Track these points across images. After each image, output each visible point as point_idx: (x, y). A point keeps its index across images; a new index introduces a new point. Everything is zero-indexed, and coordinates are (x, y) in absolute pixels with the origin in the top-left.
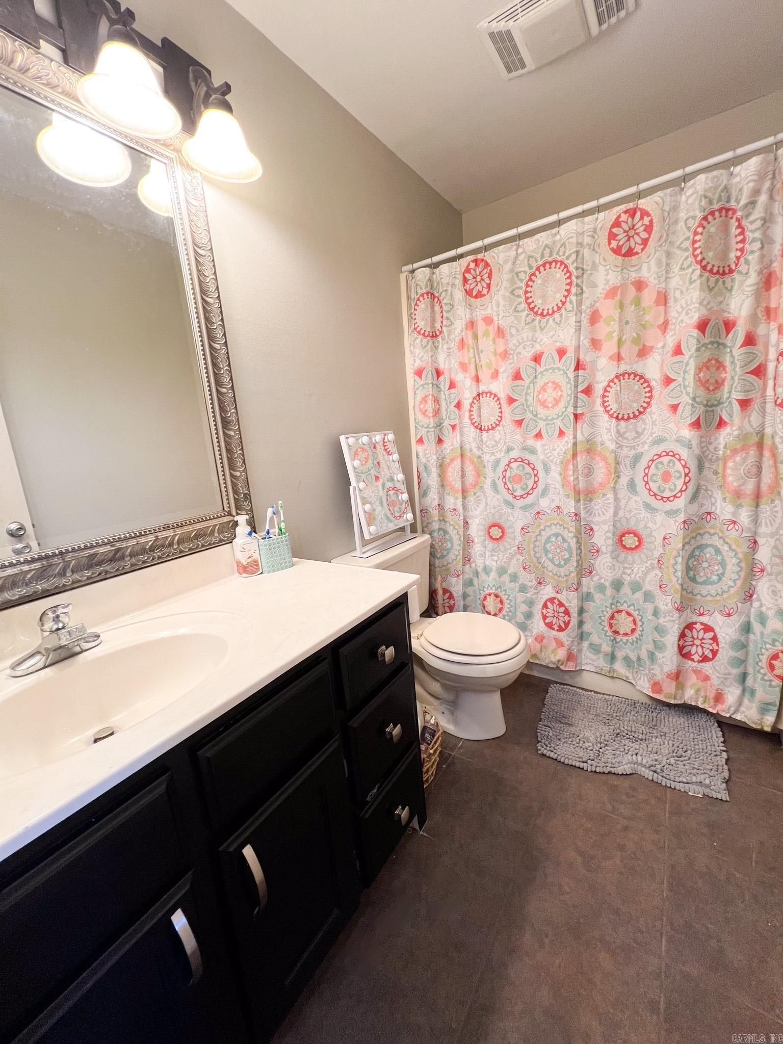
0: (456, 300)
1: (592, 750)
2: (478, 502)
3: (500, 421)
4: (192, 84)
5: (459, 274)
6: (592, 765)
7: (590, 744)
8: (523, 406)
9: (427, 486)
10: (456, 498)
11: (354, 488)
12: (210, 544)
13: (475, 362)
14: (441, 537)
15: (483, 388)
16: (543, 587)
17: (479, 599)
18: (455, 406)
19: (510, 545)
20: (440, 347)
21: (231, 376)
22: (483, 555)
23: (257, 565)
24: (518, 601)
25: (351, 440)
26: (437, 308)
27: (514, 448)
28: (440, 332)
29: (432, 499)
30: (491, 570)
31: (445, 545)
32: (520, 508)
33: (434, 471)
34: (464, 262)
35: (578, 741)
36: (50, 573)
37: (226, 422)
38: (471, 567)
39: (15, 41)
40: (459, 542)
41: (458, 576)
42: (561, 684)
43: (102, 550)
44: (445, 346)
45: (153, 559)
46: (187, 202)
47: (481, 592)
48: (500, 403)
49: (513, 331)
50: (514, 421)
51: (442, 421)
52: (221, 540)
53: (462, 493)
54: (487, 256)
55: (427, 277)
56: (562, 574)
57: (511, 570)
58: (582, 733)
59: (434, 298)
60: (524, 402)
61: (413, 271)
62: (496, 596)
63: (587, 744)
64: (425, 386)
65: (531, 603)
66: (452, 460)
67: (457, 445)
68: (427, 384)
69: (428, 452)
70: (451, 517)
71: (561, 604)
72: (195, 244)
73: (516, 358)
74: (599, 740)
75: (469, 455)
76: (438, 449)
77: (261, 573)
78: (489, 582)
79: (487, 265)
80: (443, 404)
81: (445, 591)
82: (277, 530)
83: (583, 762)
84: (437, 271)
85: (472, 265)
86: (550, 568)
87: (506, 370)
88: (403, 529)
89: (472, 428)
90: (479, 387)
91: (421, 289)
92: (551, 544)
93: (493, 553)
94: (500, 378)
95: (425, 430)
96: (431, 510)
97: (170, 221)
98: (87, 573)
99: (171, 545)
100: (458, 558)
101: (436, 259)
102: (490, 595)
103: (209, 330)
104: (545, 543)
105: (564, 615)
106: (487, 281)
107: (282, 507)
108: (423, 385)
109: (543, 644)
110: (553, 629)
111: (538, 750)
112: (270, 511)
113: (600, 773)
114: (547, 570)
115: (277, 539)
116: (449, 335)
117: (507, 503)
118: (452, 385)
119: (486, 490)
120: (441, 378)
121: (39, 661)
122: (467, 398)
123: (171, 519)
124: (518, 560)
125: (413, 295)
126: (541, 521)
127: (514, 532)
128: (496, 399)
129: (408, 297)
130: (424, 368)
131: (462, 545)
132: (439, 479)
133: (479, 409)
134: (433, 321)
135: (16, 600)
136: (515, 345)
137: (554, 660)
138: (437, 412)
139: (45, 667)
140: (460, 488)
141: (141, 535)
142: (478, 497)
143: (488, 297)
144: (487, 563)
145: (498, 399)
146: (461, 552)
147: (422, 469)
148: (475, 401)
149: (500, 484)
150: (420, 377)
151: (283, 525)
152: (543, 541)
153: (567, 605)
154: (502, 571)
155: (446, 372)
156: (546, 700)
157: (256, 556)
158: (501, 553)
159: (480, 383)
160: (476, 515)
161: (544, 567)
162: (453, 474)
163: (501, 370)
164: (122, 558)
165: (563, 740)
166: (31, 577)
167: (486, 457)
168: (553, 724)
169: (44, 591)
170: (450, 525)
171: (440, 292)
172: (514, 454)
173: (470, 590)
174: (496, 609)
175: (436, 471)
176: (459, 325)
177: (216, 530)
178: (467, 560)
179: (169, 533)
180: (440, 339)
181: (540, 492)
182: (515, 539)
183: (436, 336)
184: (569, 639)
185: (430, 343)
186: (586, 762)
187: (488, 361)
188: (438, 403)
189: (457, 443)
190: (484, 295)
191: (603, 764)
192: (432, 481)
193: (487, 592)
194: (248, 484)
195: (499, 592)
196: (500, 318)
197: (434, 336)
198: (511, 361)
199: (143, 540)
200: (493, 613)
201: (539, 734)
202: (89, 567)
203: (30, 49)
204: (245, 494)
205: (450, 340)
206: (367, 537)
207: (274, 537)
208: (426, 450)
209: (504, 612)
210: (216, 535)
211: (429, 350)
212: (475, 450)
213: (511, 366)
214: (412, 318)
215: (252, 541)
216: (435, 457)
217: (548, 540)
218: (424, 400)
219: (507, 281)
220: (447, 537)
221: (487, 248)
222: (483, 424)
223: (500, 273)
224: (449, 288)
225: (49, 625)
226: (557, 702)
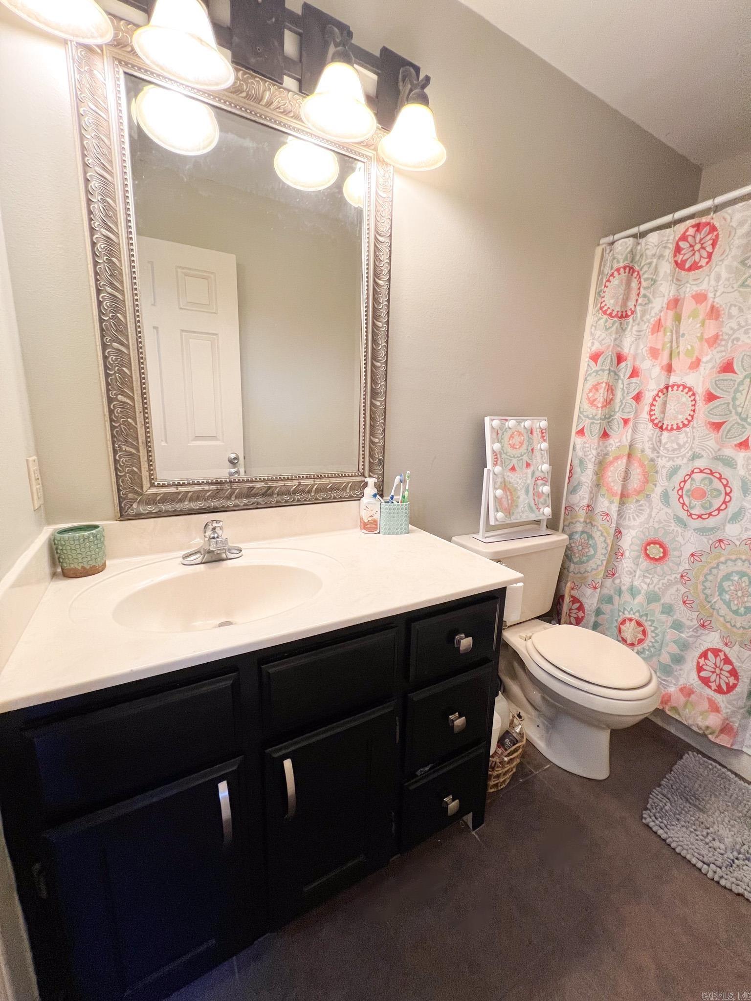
0: (661, 274)
1: (722, 854)
2: (640, 511)
3: (689, 421)
4: (401, 84)
5: (672, 243)
6: (715, 872)
7: (722, 846)
8: (728, 406)
9: (579, 482)
10: (612, 502)
11: (489, 471)
12: (341, 498)
13: (671, 347)
14: (583, 541)
15: (674, 379)
16: (707, 632)
17: (617, 621)
18: (633, 398)
19: (671, 569)
20: (629, 329)
21: (387, 352)
22: (632, 573)
23: (376, 525)
24: (668, 637)
25: (496, 423)
26: (634, 284)
27: (702, 456)
28: (633, 312)
29: (582, 497)
30: (639, 593)
31: (587, 550)
32: (694, 530)
33: (591, 468)
34: (681, 228)
35: (705, 833)
36: (222, 496)
37: (376, 393)
38: (613, 581)
39: (266, 81)
40: (604, 551)
41: (595, 588)
42: (704, 755)
43: (258, 485)
44: (636, 328)
45: (293, 501)
46: (377, 193)
47: (621, 613)
48: (694, 400)
49: (734, 311)
50: (709, 423)
51: (613, 413)
52: (351, 497)
53: (621, 498)
54: (716, 219)
55: (629, 249)
56: (738, 625)
57: (666, 599)
58: (715, 827)
59: (633, 272)
60: (730, 401)
61: (613, 243)
62: (639, 624)
63: (716, 844)
64: (600, 372)
65: (685, 646)
66: (617, 458)
67: (626, 442)
68: (603, 370)
69: (587, 445)
70: (600, 521)
71: (727, 661)
72: (377, 232)
73: (730, 344)
74: (738, 847)
75: (639, 455)
76: (601, 443)
77: (379, 533)
78: (634, 606)
79: (713, 229)
80: (619, 394)
81: (575, 600)
82: (401, 497)
83: (704, 863)
84: (643, 241)
85: (691, 231)
86: (722, 612)
87: (712, 358)
88: (538, 522)
89: (650, 425)
90: (669, 378)
91: (618, 262)
92: (730, 583)
93: (647, 574)
94: (702, 368)
95: (588, 421)
96: (577, 509)
97: (360, 212)
98: (245, 501)
99: (309, 492)
100: (600, 568)
101: (644, 227)
102: (631, 620)
103: (375, 309)
104: (722, 580)
105: (729, 675)
106: (709, 249)
107: (409, 477)
108: (597, 372)
109: (690, 699)
110: (710, 687)
111: (642, 818)
112: (397, 479)
113: (725, 888)
114: (718, 613)
115: (398, 505)
116: (642, 316)
117: (679, 520)
118: (634, 373)
119: (653, 500)
120: (623, 365)
121: (198, 558)
122: (651, 389)
123: (315, 470)
124: (678, 590)
125: (607, 270)
126: (723, 552)
127: (679, 557)
128: (690, 393)
129: (600, 273)
130: (603, 352)
131: (607, 556)
132: (595, 477)
133: (665, 404)
134: (626, 299)
135: (196, 510)
136: (732, 329)
137: (700, 724)
138: (608, 402)
139: (201, 563)
140: (619, 492)
141: (288, 479)
142: (641, 505)
143: (706, 269)
144: (636, 583)
145: (694, 394)
146: (605, 563)
147: (576, 462)
148: (660, 394)
149: (674, 496)
150: (596, 362)
151: (406, 493)
152: (720, 576)
153: (736, 664)
154: (653, 598)
155: (630, 359)
156: (676, 766)
157: (377, 517)
158: (656, 576)
159: (673, 374)
160: (634, 525)
161: (714, 609)
162: (614, 475)
163: (704, 359)
164: (271, 495)
165: (683, 824)
166: (209, 495)
167: (661, 462)
168: (676, 799)
169: (215, 508)
170: (598, 530)
171: (642, 265)
172: (700, 463)
173: (606, 608)
174: (635, 638)
175: (592, 467)
176: (658, 304)
177: (349, 487)
178: (611, 573)
179: (310, 482)
180: (630, 319)
181: (730, 516)
182: (679, 564)
183: (627, 316)
184: (730, 707)
185: (617, 324)
186: (708, 865)
187: (689, 347)
188: (612, 393)
189: (627, 440)
190: (701, 267)
191: (734, 880)
192: (586, 477)
193: (627, 615)
194: (384, 451)
195: (643, 620)
196: (718, 294)
197: (623, 316)
198: (723, 349)
199: (289, 483)
200: (629, 641)
201: (650, 801)
202: (248, 496)
203: (275, 86)
204: (380, 460)
205: (642, 321)
206: (492, 522)
207: (395, 503)
208: (585, 443)
209: (645, 644)
210: (348, 491)
211: (614, 332)
212: (648, 452)
213: (720, 355)
214: (600, 296)
215: (376, 502)
216: (594, 452)
217: (727, 577)
218: (596, 388)
219: (739, 247)
220: (590, 542)
221: (717, 209)
222: (666, 422)
223: (731, 238)
224: (655, 261)
225: (209, 533)
226: (690, 775)
